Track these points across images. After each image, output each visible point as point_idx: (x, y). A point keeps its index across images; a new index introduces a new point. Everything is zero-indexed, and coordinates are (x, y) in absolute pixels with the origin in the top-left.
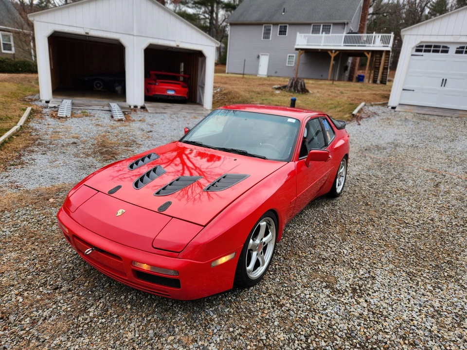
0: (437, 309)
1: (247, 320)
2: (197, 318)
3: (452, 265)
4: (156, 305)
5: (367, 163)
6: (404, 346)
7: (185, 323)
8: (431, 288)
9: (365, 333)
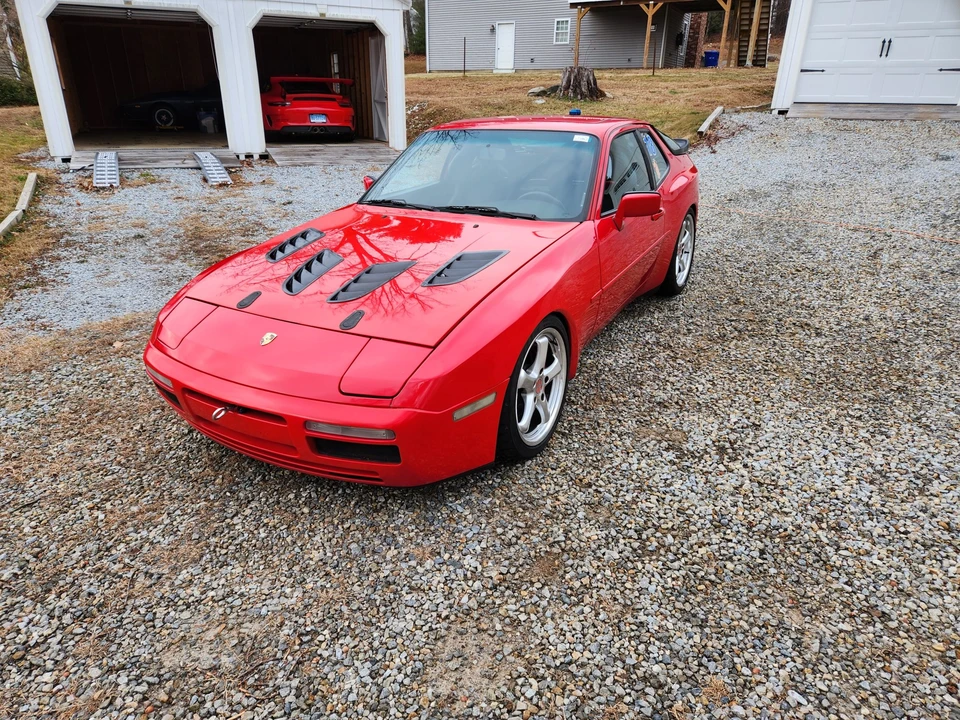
0: (879, 468)
1: (527, 514)
2: (434, 518)
3: (907, 395)
4: (356, 504)
5: (733, 225)
6: (820, 532)
7: (413, 527)
8: (868, 435)
9: (746, 517)
